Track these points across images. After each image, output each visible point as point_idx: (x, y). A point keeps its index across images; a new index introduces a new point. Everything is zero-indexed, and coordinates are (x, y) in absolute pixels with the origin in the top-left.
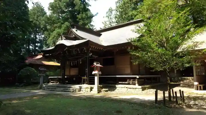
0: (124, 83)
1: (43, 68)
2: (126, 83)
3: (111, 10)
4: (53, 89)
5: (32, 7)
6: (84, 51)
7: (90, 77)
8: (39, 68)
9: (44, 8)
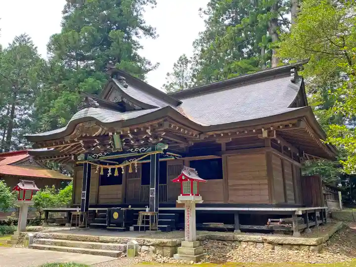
0: (255, 227)
1: (31, 183)
2: (264, 228)
3: (184, 61)
4: (55, 244)
5: (9, 46)
6: (147, 138)
7: (161, 212)
8: (20, 185)
9: (36, 48)
